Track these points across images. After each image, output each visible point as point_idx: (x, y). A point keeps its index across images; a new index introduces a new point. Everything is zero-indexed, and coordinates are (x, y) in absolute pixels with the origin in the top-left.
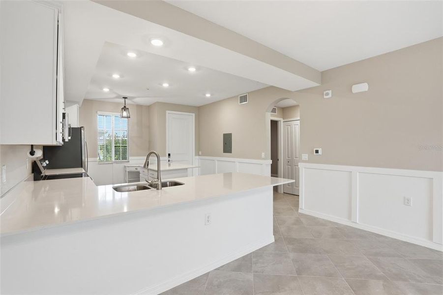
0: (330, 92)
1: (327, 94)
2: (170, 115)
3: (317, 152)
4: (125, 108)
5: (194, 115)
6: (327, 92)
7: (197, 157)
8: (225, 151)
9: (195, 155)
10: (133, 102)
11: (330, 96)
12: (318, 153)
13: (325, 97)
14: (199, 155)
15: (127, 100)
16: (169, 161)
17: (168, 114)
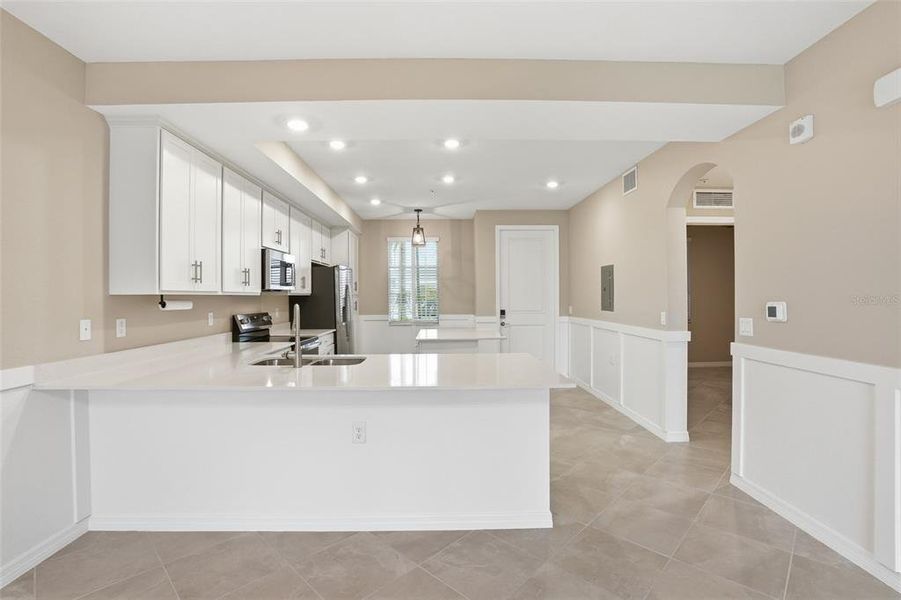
0: (807, 122)
1: (799, 130)
2: (504, 233)
3: (772, 312)
4: (418, 229)
5: (557, 227)
6: (796, 123)
7: (566, 319)
8: (604, 308)
9: (561, 315)
10: (437, 214)
11: (807, 133)
12: (775, 316)
13: (793, 141)
14: (569, 315)
15: (420, 214)
16: (503, 324)
17: (500, 231)
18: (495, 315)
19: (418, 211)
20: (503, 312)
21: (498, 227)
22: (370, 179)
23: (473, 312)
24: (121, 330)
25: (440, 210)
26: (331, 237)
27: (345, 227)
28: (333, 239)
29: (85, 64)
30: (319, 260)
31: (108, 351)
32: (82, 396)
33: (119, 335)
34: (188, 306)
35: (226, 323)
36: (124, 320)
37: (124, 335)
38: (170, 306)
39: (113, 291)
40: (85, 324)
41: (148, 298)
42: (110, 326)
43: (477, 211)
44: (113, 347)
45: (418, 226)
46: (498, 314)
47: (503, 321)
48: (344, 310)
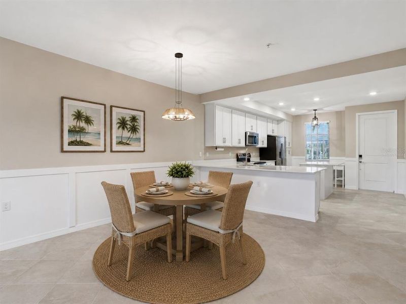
2: (361, 117)
5: (396, 111)
7: (401, 160)
9: (398, 158)
10: (325, 110)
16: (360, 162)
17: (359, 116)
19: (315, 110)
20: (360, 156)
21: (357, 114)
23: (344, 156)
24: (208, 155)
27: (283, 120)
28: (279, 125)
29: (200, 95)
30: (271, 134)
31: (205, 160)
35: (235, 155)
38: (218, 149)
39: (206, 145)
40: (200, 153)
41: (212, 147)
42: (205, 154)
43: (346, 107)
45: (315, 117)
46: (358, 157)
47: (361, 160)
48: (280, 153)
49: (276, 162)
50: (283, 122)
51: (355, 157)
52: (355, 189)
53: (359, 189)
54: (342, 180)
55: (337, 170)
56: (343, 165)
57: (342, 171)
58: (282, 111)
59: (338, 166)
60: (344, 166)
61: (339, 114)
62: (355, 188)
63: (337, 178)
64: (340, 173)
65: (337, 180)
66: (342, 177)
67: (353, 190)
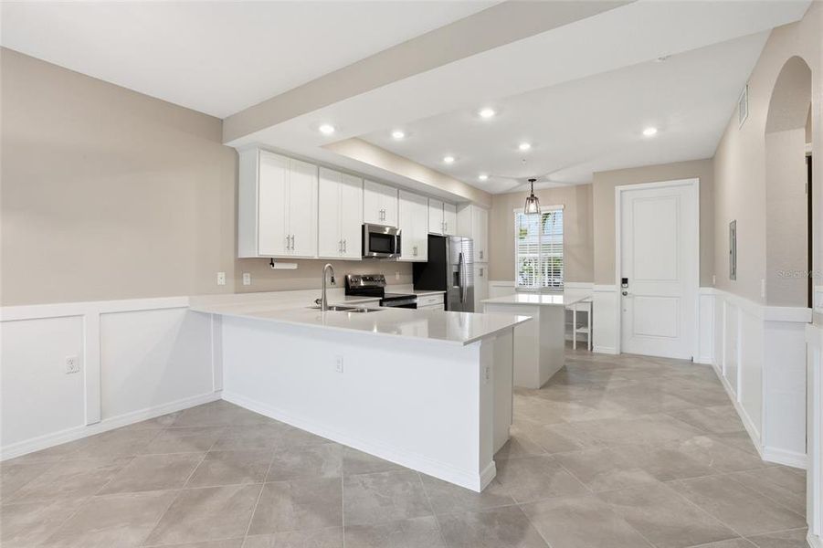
2: (625, 194)
4: (532, 198)
5: (696, 181)
7: (710, 290)
8: (731, 276)
9: (701, 284)
10: (555, 182)
14: (713, 286)
15: (534, 183)
16: (625, 294)
17: (621, 191)
18: (614, 283)
19: (532, 180)
20: (625, 281)
21: (618, 189)
22: (457, 159)
23: (591, 280)
24: (247, 280)
25: (554, 177)
26: (457, 212)
27: (467, 202)
28: (459, 213)
29: (222, 120)
30: (439, 232)
32: (218, 318)
33: (245, 283)
34: (294, 266)
35: (341, 281)
36: (249, 275)
37: (249, 283)
38: (277, 266)
39: (241, 256)
40: (221, 275)
41: (258, 261)
43: (594, 173)
44: (240, 290)
45: (532, 196)
46: (619, 281)
47: (625, 290)
48: (457, 275)
49: (445, 295)
50: (468, 207)
51: (613, 282)
52: (614, 353)
53: (621, 353)
54: (587, 334)
55: (577, 312)
56: (590, 300)
57: (587, 312)
58: (460, 181)
59: (580, 302)
60: (592, 303)
61: (583, 190)
62: (612, 350)
63: (578, 328)
64: (583, 319)
65: (577, 333)
66: (586, 325)
67: (608, 355)
